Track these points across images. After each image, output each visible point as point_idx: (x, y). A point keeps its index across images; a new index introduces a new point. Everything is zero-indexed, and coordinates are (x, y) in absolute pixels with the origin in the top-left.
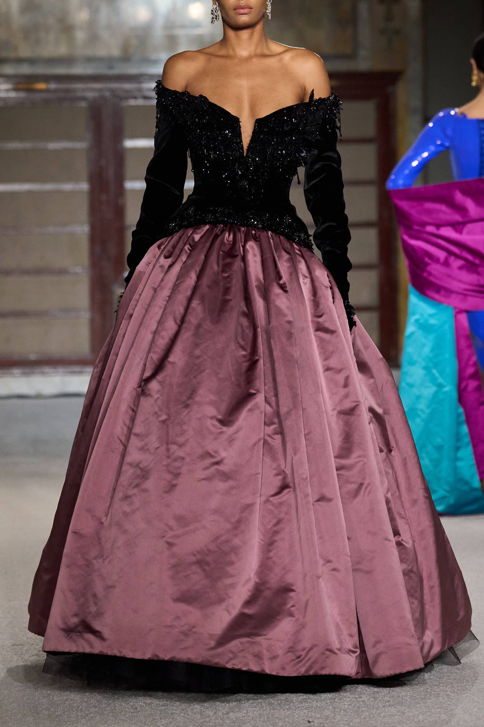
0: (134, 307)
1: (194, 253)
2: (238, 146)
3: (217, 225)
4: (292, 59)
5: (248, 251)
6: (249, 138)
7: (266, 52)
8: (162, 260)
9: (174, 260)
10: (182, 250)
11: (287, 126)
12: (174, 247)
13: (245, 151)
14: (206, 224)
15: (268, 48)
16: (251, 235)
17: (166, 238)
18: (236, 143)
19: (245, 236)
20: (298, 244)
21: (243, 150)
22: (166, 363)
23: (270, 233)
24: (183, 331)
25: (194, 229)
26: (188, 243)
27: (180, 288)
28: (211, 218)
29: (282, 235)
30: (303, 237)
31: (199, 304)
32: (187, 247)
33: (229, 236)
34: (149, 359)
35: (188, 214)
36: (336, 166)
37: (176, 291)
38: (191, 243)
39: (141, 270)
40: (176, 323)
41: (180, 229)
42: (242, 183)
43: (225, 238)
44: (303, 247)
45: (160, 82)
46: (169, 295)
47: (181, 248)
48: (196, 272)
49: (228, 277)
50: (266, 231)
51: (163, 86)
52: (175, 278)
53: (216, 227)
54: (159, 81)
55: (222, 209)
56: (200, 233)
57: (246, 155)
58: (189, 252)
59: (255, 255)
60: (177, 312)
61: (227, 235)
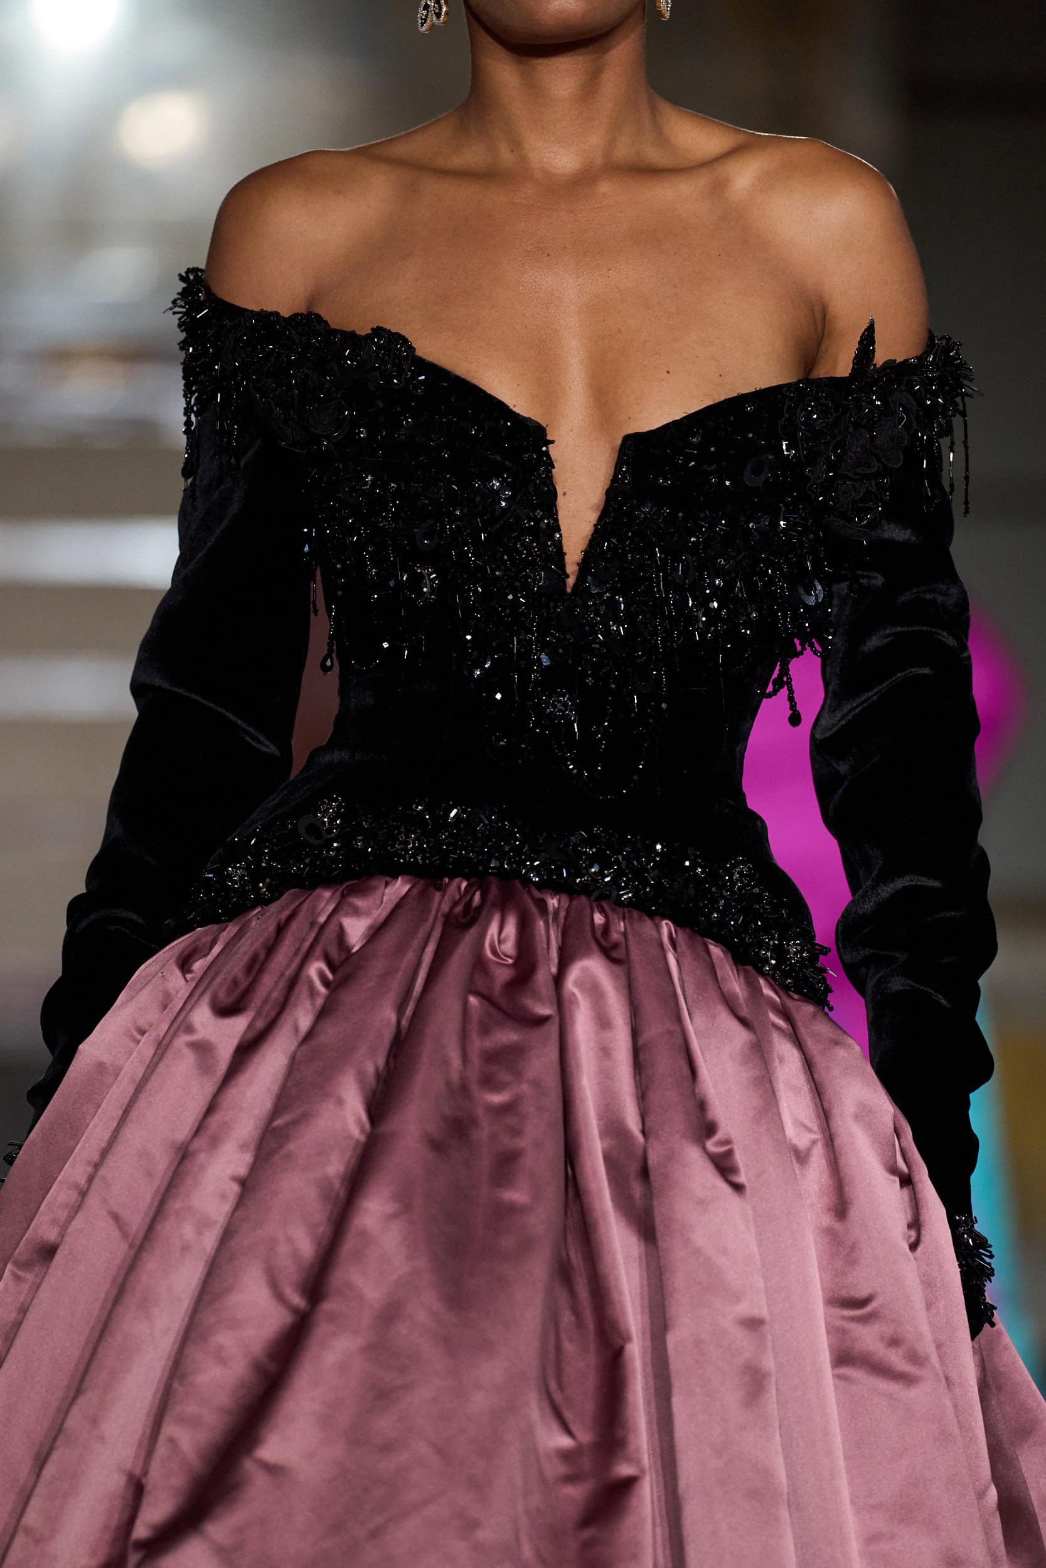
0: (62, 1215)
1: (349, 998)
2: (543, 547)
3: (442, 880)
4: (767, 183)
5: (578, 1003)
6: (593, 517)
7: (654, 155)
8: (202, 1016)
9: (260, 1024)
10: (293, 982)
11: (757, 471)
12: (256, 966)
13: (571, 568)
14: (393, 873)
15: (662, 140)
16: (589, 935)
17: (212, 928)
18: (535, 532)
19: (565, 934)
20: (775, 980)
21: (562, 565)
22: (248, 1465)
23: (666, 927)
24: (321, 1329)
25: (343, 896)
26: (319, 950)
27: (291, 1146)
28: (418, 850)
29: (720, 940)
30: (796, 953)
31: (394, 1216)
32: (316, 968)
33: (501, 929)
34: (161, 1449)
35: (314, 829)
36: (951, 642)
37: (276, 1158)
38: (334, 952)
39: (105, 1058)
40: (279, 1296)
41: (276, 893)
42: (554, 707)
43: (488, 938)
44: (796, 996)
45: (196, 276)
46: (242, 1171)
47: (289, 972)
48: (361, 1077)
49: (507, 1108)
50: (651, 915)
51: (209, 292)
52: (268, 1104)
53: (439, 889)
54: (194, 271)
55: (464, 811)
56: (368, 913)
57: (576, 585)
58: (322, 990)
59: (603, 1022)
60: (283, 1249)
61: (493, 929)
